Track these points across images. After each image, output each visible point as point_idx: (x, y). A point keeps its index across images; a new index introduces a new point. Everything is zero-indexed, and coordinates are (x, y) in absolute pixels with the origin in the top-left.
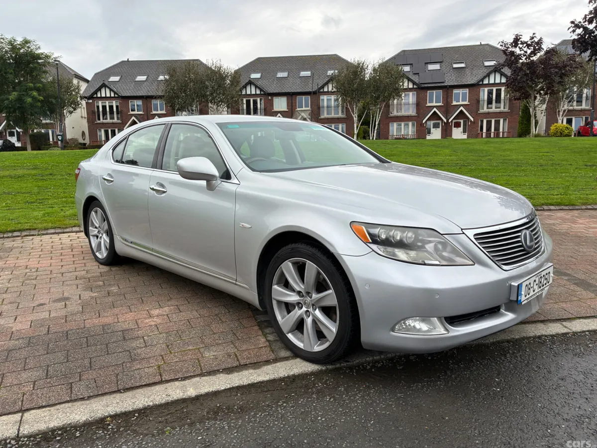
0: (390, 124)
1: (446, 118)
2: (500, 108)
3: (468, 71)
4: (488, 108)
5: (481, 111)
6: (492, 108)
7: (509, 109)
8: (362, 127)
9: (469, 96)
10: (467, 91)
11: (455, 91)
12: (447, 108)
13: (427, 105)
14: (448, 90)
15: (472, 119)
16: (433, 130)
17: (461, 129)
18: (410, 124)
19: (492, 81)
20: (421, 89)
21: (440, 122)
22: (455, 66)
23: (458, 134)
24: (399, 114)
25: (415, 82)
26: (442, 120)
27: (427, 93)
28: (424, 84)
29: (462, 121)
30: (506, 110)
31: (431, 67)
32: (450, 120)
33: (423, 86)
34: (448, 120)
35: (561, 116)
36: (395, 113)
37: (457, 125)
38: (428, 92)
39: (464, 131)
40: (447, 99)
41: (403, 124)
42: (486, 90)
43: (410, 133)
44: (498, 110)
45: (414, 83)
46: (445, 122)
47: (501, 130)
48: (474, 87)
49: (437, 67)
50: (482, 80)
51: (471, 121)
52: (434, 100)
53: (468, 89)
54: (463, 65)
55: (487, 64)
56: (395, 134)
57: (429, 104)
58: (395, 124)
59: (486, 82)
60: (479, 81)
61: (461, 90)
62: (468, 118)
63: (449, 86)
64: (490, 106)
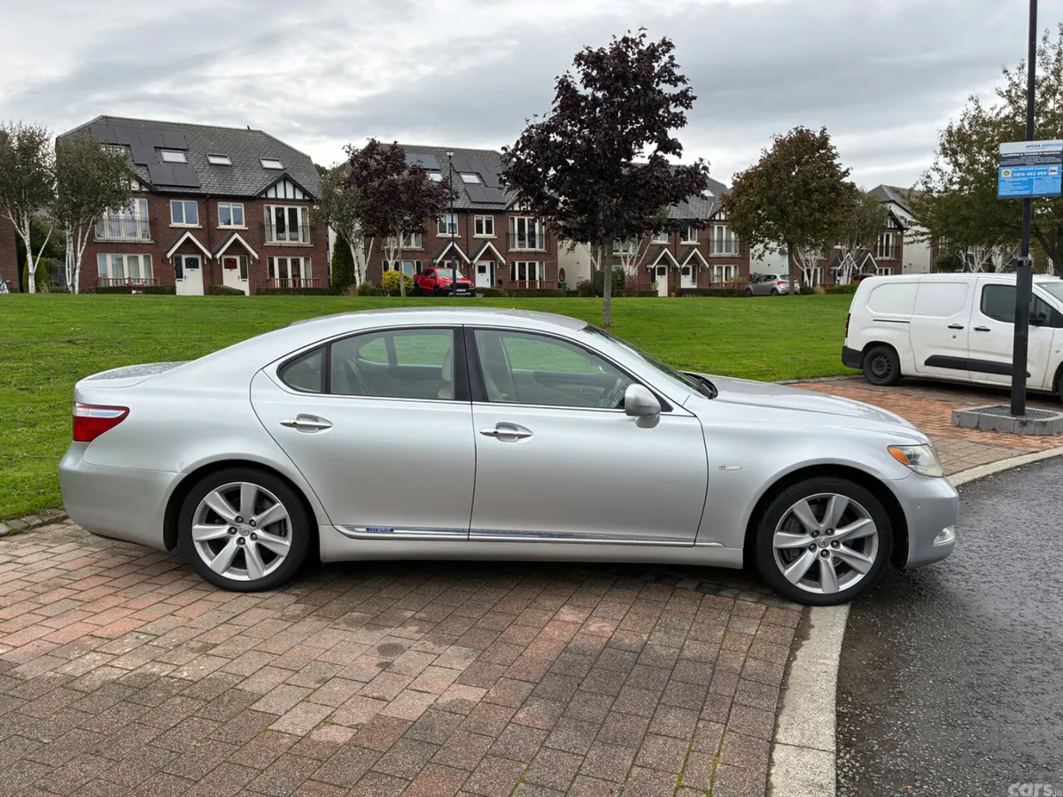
0: (98, 257)
1: (210, 251)
2: (297, 239)
3: (237, 173)
4: (278, 239)
5: (268, 243)
6: (285, 239)
7: (311, 243)
8: (43, 259)
9: (246, 217)
10: (241, 206)
11: (221, 205)
12: (210, 234)
13: (170, 226)
14: (207, 201)
15: (256, 256)
16: (186, 271)
17: (238, 271)
18: (141, 258)
19: (281, 195)
20: (158, 195)
21: (199, 257)
22: (213, 160)
23: (232, 279)
24: (116, 238)
25: (144, 181)
26: (202, 254)
27: (169, 203)
28: (162, 186)
29: (238, 258)
30: (308, 243)
31: (169, 156)
32: (218, 256)
33: (160, 189)
34: (213, 255)
35: (392, 258)
36: (107, 235)
37: (231, 265)
38: (171, 201)
39: (244, 276)
40: (208, 217)
41: (125, 258)
42: (273, 208)
43: (142, 276)
44: (294, 243)
45: (141, 183)
46: (208, 258)
47: (303, 276)
48: (253, 201)
49: (179, 157)
50: (265, 191)
51: (254, 259)
52: (185, 218)
53: (242, 204)
54: (226, 161)
55: (267, 164)
56: (110, 276)
57: (174, 224)
58: (109, 257)
59: (271, 195)
60: (262, 193)
61: (231, 204)
62: (248, 254)
63: (210, 194)
64: (281, 235)
